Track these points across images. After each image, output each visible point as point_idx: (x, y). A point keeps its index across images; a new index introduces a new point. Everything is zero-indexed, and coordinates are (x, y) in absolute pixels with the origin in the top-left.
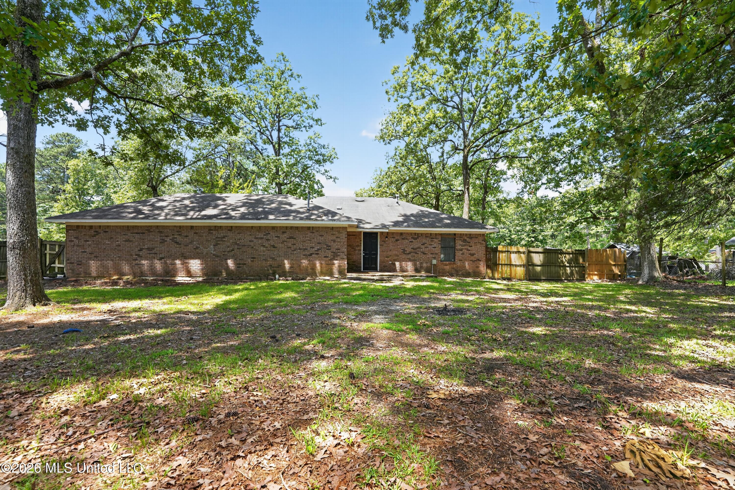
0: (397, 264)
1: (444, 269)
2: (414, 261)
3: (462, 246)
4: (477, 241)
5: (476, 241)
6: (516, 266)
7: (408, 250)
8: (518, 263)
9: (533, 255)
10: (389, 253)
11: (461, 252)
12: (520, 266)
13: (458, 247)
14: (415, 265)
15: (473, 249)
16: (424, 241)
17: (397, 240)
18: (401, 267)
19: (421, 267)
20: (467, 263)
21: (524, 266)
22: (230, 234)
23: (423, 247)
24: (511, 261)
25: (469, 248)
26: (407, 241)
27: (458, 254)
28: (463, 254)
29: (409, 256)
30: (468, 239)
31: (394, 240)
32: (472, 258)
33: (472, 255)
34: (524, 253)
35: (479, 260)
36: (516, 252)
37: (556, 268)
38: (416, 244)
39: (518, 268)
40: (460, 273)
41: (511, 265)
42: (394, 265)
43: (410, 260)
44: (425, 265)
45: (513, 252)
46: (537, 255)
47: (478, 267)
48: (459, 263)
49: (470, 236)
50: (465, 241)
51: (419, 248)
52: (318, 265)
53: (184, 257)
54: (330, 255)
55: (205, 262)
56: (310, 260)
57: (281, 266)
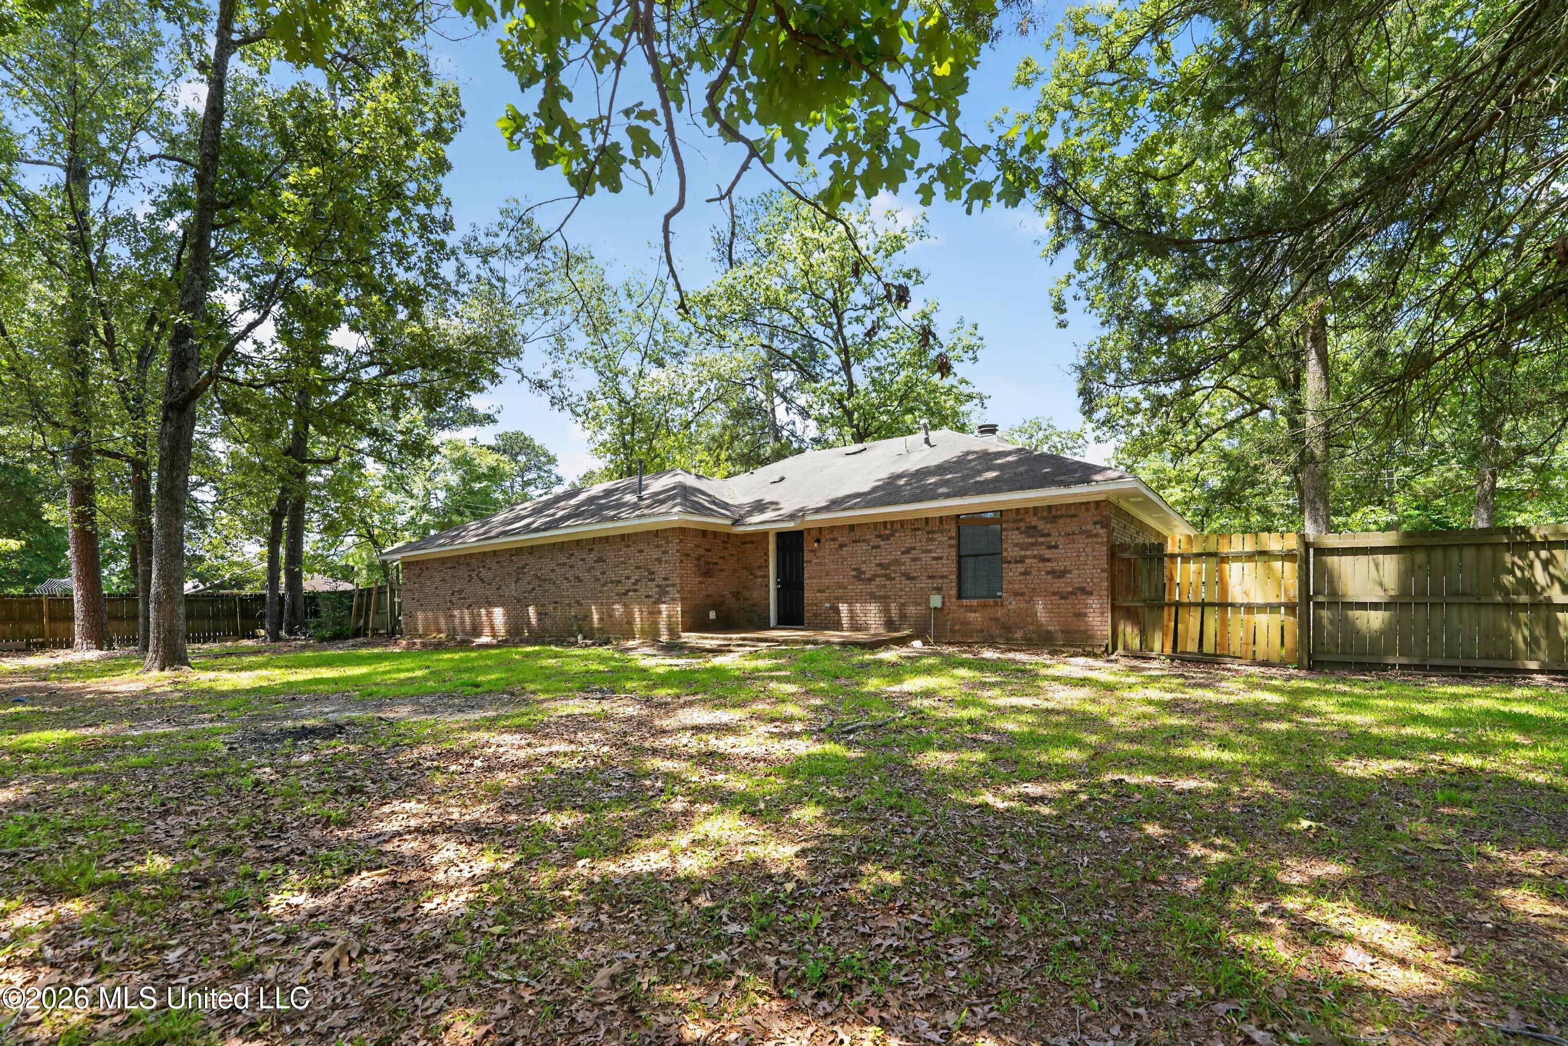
0: (843, 608)
1: (965, 623)
2: (883, 600)
3: (1023, 547)
4: (1075, 528)
5: (1073, 526)
6: (1250, 608)
7: (870, 570)
8: (1258, 598)
9: (1343, 565)
10: (826, 581)
11: (1021, 568)
12: (1273, 608)
13: (1011, 552)
14: (886, 611)
15: (1063, 557)
16: (909, 542)
17: (842, 546)
18: (852, 616)
19: (903, 616)
20: (1040, 607)
21: (1290, 608)
22: (532, 560)
23: (906, 558)
24: (1224, 591)
25: (1048, 554)
26: (865, 547)
27: (1011, 573)
28: (1026, 573)
29: (872, 587)
30: (1041, 525)
31: (833, 545)
32: (1060, 585)
33: (1059, 574)
34: (1288, 556)
35: (1085, 592)
36: (1250, 557)
37: (1486, 615)
38: (890, 552)
39: (1262, 619)
40: (1019, 635)
41: (1223, 605)
42: (837, 611)
43: (873, 597)
44: (912, 610)
45: (1238, 557)
46: (1363, 560)
47: (1081, 615)
48: (1013, 604)
49: (1052, 513)
50: (1031, 530)
51: (897, 562)
52: (637, 615)
53: (490, 604)
54: (654, 591)
55: (507, 614)
56: (625, 605)
57: (588, 617)
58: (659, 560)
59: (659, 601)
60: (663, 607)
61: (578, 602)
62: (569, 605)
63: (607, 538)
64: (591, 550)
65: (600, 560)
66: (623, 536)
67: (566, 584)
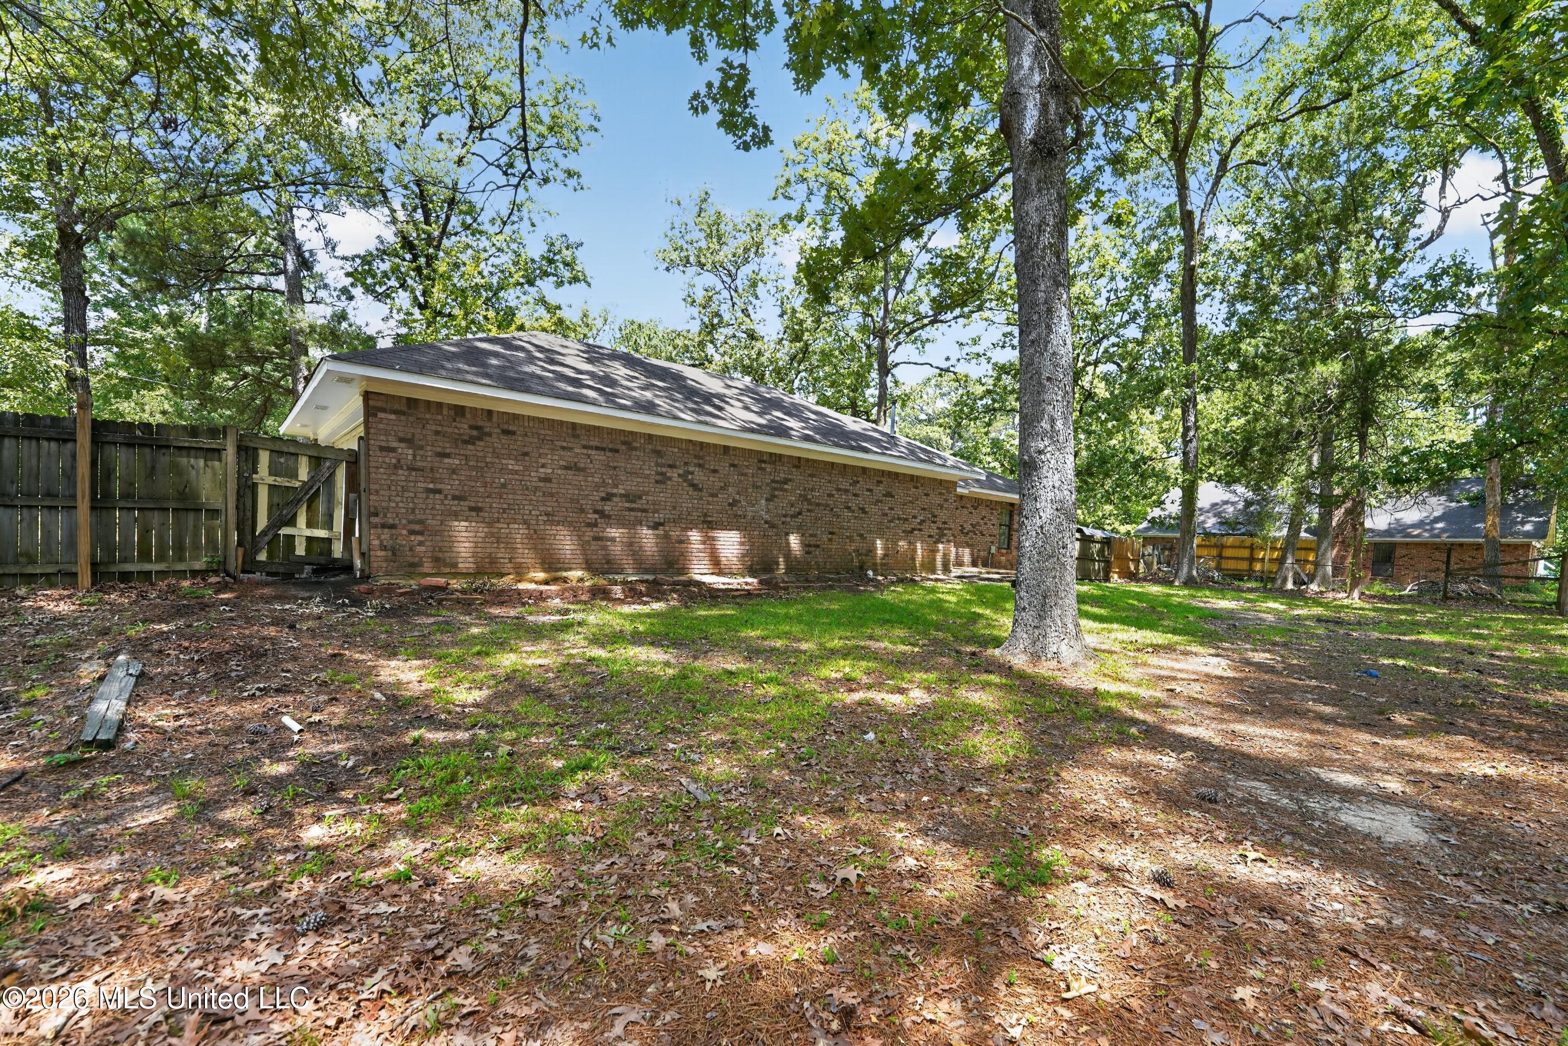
52: (919, 552)
53: (709, 524)
54: (934, 531)
55: (749, 540)
56: (910, 543)
57: (871, 550)
58: (941, 506)
59: (937, 542)
60: (941, 546)
61: (861, 536)
62: (850, 538)
63: (897, 475)
64: (879, 482)
65: (889, 494)
66: (912, 477)
67: (847, 513)
